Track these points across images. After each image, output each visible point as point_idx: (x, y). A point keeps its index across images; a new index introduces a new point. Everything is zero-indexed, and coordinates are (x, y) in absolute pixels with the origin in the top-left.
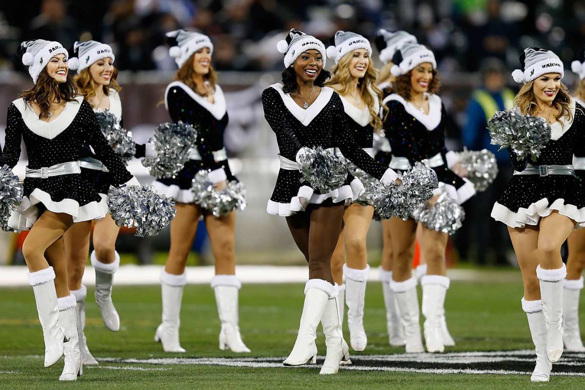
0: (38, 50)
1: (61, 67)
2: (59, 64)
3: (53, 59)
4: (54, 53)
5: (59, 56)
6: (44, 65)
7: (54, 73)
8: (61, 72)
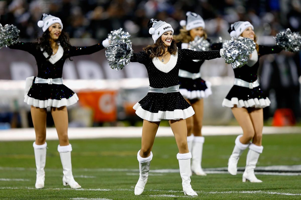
0: (158, 27)
1: (169, 38)
2: (168, 36)
3: (165, 33)
4: (166, 30)
5: (168, 32)
6: (160, 35)
7: (164, 40)
8: (168, 41)
